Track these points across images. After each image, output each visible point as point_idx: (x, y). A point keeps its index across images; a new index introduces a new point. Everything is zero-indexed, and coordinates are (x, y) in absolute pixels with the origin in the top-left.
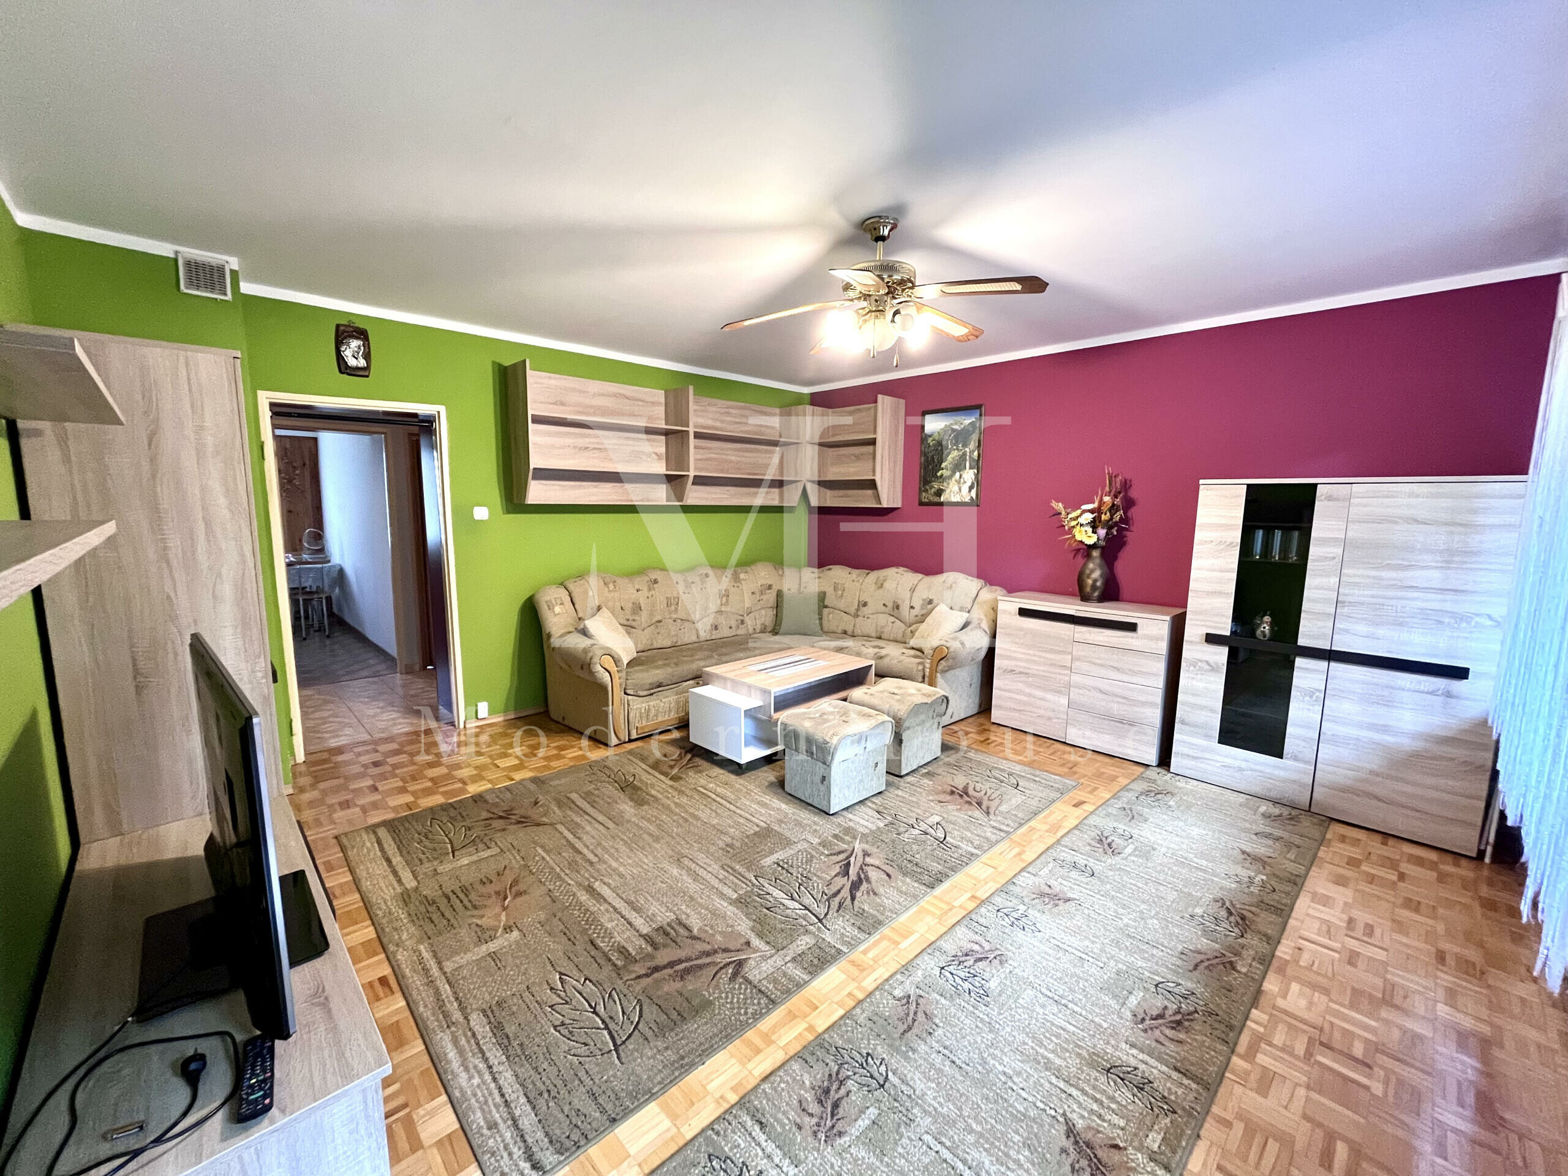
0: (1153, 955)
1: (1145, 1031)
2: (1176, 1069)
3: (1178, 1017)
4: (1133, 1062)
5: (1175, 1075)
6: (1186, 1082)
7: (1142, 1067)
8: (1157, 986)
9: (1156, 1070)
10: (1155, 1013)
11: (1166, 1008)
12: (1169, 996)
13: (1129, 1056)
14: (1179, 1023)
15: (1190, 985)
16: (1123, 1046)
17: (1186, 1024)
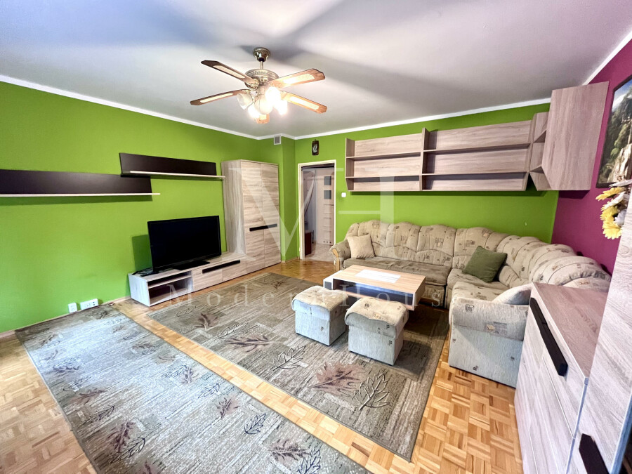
0: (165, 445)
1: (122, 425)
2: (99, 431)
3: (121, 442)
4: (112, 416)
5: (96, 430)
6: (92, 433)
7: (108, 419)
8: (144, 439)
9: (103, 423)
10: (129, 432)
11: (129, 438)
12: (135, 442)
13: (115, 415)
14: (118, 441)
15: (136, 457)
16: (120, 415)
17: (116, 444)
